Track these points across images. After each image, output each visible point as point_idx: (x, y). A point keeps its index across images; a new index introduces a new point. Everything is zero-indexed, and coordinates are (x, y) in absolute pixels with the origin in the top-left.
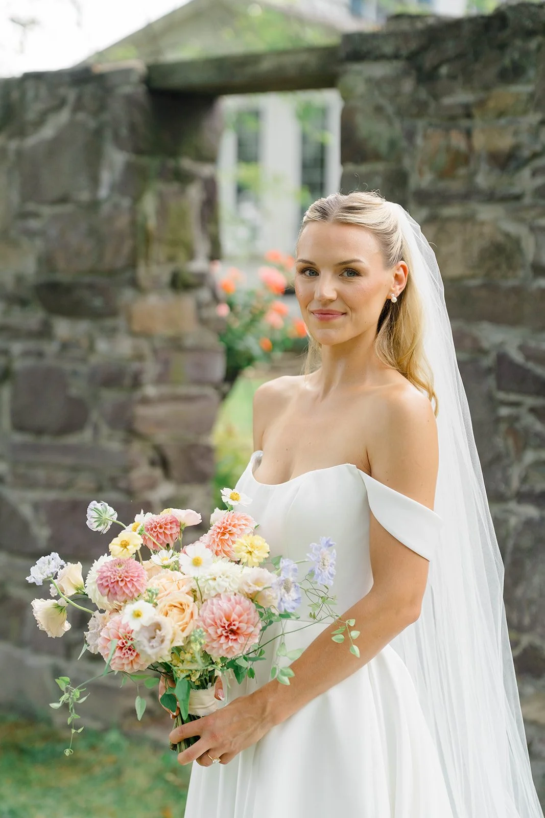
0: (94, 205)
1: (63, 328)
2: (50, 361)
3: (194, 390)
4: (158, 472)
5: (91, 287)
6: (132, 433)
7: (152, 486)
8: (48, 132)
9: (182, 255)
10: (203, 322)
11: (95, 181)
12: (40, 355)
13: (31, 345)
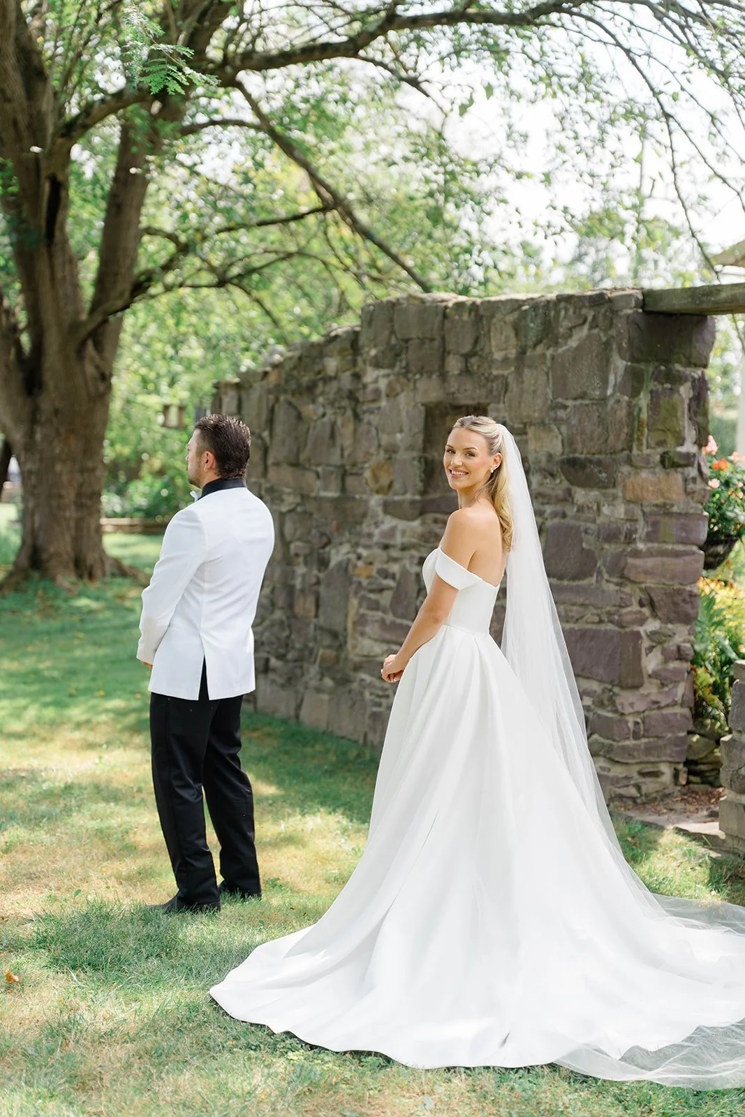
0: (604, 399)
1: (580, 495)
2: (569, 521)
3: (680, 548)
4: (646, 611)
5: (599, 463)
6: (624, 579)
7: (642, 622)
8: (573, 343)
9: (671, 440)
10: (688, 493)
11: (605, 382)
12: (564, 516)
13: (559, 508)
